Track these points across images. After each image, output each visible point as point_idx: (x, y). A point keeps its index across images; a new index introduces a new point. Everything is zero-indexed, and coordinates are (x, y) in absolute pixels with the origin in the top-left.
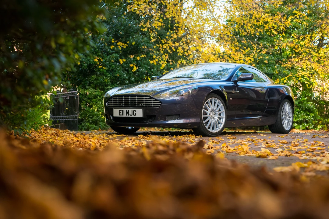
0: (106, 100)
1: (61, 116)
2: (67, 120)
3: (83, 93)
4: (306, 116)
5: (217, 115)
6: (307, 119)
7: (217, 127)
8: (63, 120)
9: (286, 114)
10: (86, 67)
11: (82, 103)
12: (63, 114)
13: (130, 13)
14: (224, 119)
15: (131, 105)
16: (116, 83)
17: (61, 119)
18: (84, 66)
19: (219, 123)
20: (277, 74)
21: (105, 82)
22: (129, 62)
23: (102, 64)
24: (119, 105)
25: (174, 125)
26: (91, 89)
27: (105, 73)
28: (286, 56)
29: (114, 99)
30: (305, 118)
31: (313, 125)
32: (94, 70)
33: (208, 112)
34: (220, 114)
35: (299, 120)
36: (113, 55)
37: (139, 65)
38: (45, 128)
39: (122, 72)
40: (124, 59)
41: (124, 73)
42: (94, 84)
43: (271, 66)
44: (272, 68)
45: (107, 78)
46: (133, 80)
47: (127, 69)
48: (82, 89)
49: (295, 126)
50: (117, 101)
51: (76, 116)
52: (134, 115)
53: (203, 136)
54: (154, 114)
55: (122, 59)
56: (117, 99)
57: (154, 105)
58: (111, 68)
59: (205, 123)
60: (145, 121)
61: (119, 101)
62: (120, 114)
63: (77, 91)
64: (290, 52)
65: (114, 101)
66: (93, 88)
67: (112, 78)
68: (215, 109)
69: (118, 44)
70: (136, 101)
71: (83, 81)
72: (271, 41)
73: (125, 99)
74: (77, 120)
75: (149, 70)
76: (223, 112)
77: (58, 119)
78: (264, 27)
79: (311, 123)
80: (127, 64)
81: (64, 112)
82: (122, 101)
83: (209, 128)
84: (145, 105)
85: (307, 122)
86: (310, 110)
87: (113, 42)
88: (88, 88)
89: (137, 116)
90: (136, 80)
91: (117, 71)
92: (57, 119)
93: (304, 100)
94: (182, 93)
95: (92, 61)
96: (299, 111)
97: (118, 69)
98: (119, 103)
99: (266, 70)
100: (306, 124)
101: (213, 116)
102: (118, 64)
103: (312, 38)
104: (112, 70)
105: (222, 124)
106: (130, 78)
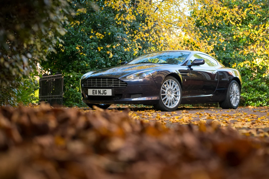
0: (82, 82)
1: (48, 96)
2: (53, 99)
3: (67, 76)
4: (260, 95)
5: (174, 94)
6: (261, 98)
7: (173, 104)
8: (50, 99)
9: (234, 92)
10: (69, 54)
11: (66, 85)
12: (50, 94)
13: (107, 7)
14: (179, 97)
15: (102, 86)
16: (95, 67)
17: (48, 98)
18: (67, 53)
19: (175, 100)
20: (235, 59)
21: (86, 66)
22: (106, 50)
23: (83, 51)
24: (93, 86)
25: (138, 102)
26: (74, 72)
27: (85, 59)
28: (243, 44)
29: (88, 81)
30: (259, 96)
31: (266, 102)
32: (76, 56)
33: (166, 91)
34: (176, 93)
35: (254, 98)
36: (92, 43)
37: (114, 52)
38: (32, 105)
39: (100, 58)
40: (102, 47)
41: (102, 59)
42: (76, 68)
43: (229, 51)
44: (230, 53)
45: (87, 63)
46: (110, 64)
47: (104, 55)
48: (66, 72)
49: (250, 103)
50: (91, 82)
51: (61, 95)
52: (105, 94)
53: (161, 111)
54: (121, 93)
55: (100, 47)
56: (91, 81)
57: (121, 85)
58: (91, 54)
59: (163, 101)
60: (114, 99)
61: (93, 82)
62: (94, 93)
63: (61, 74)
64: (246, 40)
65: (88, 82)
66: (75, 71)
67: (91, 63)
68: (172, 88)
69: (97, 34)
70: (106, 82)
71: (66, 66)
72: (229, 30)
73: (97, 81)
74: (61, 99)
75: (123, 56)
76: (178, 91)
77: (46, 98)
78: (223, 18)
79: (264, 101)
80: (104, 51)
81: (51, 92)
82: (95, 82)
83: (167, 104)
84: (114, 86)
85: (261, 100)
86: (264, 89)
87: (92, 32)
88: (71, 71)
89: (107, 95)
90: (112, 64)
91: (96, 57)
92: (44, 98)
93: (259, 81)
94: (144, 76)
95: (74, 48)
96: (254, 90)
97: (97, 55)
98: (93, 84)
99: (224, 55)
100: (260, 102)
101: (170, 94)
102: (96, 51)
103: (266, 27)
104: (92, 56)
105: (177, 101)
106: (106, 63)
